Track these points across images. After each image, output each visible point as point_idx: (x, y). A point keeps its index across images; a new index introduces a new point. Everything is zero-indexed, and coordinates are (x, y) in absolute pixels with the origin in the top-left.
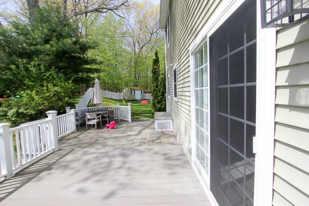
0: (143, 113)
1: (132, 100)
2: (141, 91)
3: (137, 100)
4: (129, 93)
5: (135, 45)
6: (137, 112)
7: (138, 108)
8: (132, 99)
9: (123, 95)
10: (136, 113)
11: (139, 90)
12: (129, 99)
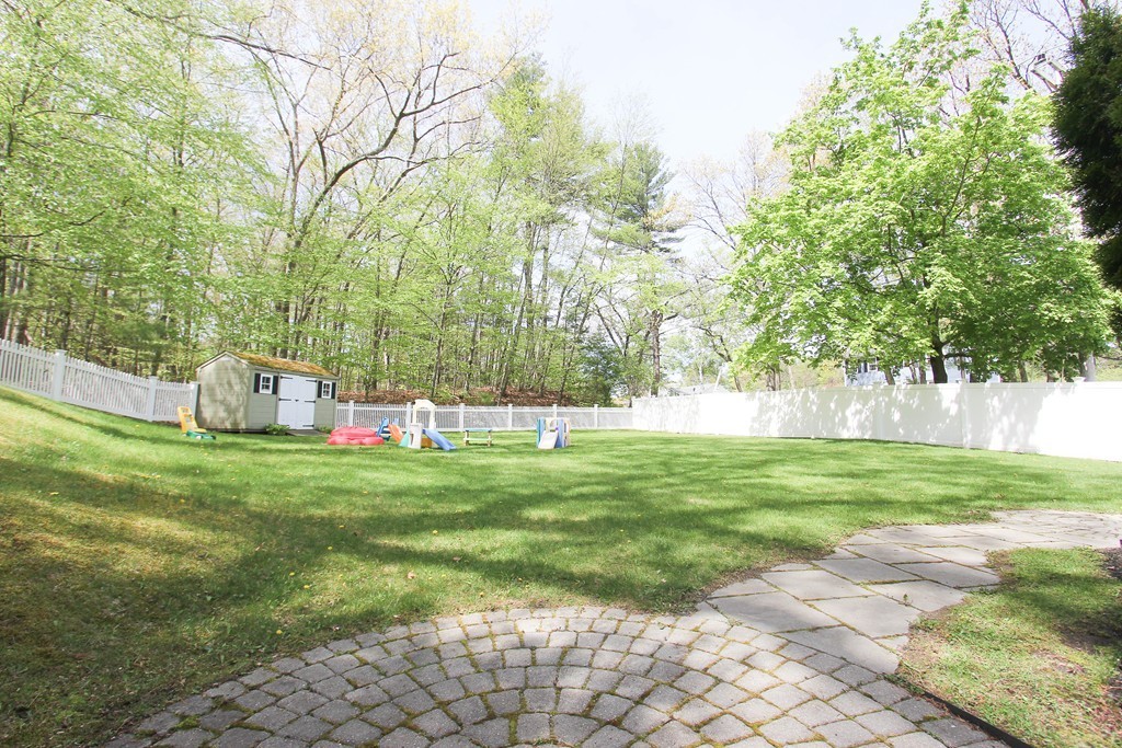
0: (418, 524)
1: (258, 425)
2: (320, 383)
3: (285, 433)
4: (237, 388)
5: (296, 174)
6: (340, 509)
7: (326, 470)
8: (258, 423)
9: (193, 397)
10: (327, 523)
11: (303, 374)
12: (235, 423)
